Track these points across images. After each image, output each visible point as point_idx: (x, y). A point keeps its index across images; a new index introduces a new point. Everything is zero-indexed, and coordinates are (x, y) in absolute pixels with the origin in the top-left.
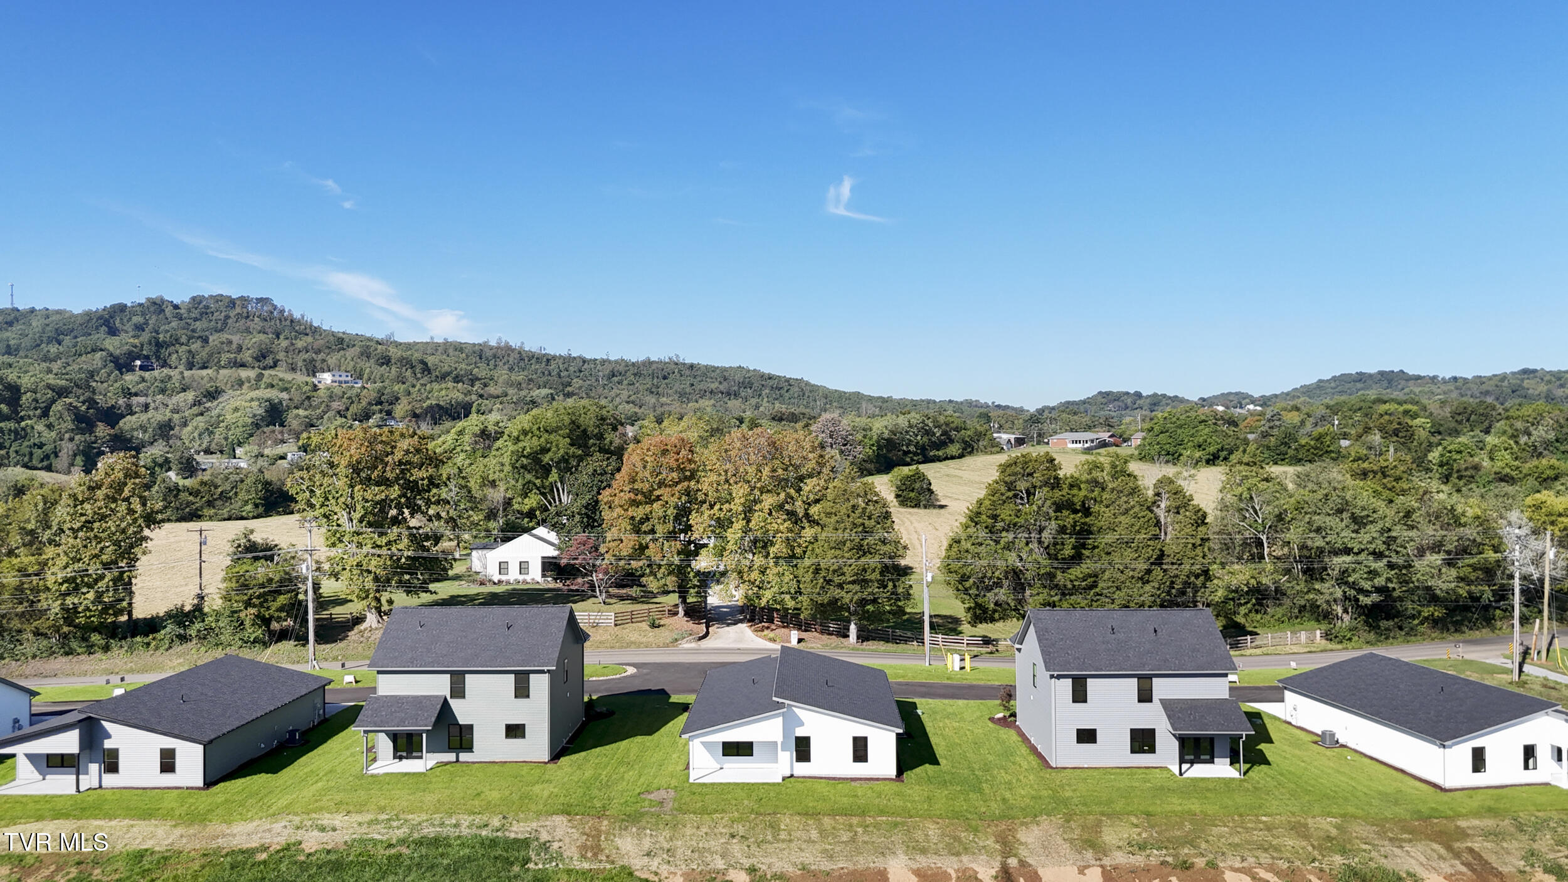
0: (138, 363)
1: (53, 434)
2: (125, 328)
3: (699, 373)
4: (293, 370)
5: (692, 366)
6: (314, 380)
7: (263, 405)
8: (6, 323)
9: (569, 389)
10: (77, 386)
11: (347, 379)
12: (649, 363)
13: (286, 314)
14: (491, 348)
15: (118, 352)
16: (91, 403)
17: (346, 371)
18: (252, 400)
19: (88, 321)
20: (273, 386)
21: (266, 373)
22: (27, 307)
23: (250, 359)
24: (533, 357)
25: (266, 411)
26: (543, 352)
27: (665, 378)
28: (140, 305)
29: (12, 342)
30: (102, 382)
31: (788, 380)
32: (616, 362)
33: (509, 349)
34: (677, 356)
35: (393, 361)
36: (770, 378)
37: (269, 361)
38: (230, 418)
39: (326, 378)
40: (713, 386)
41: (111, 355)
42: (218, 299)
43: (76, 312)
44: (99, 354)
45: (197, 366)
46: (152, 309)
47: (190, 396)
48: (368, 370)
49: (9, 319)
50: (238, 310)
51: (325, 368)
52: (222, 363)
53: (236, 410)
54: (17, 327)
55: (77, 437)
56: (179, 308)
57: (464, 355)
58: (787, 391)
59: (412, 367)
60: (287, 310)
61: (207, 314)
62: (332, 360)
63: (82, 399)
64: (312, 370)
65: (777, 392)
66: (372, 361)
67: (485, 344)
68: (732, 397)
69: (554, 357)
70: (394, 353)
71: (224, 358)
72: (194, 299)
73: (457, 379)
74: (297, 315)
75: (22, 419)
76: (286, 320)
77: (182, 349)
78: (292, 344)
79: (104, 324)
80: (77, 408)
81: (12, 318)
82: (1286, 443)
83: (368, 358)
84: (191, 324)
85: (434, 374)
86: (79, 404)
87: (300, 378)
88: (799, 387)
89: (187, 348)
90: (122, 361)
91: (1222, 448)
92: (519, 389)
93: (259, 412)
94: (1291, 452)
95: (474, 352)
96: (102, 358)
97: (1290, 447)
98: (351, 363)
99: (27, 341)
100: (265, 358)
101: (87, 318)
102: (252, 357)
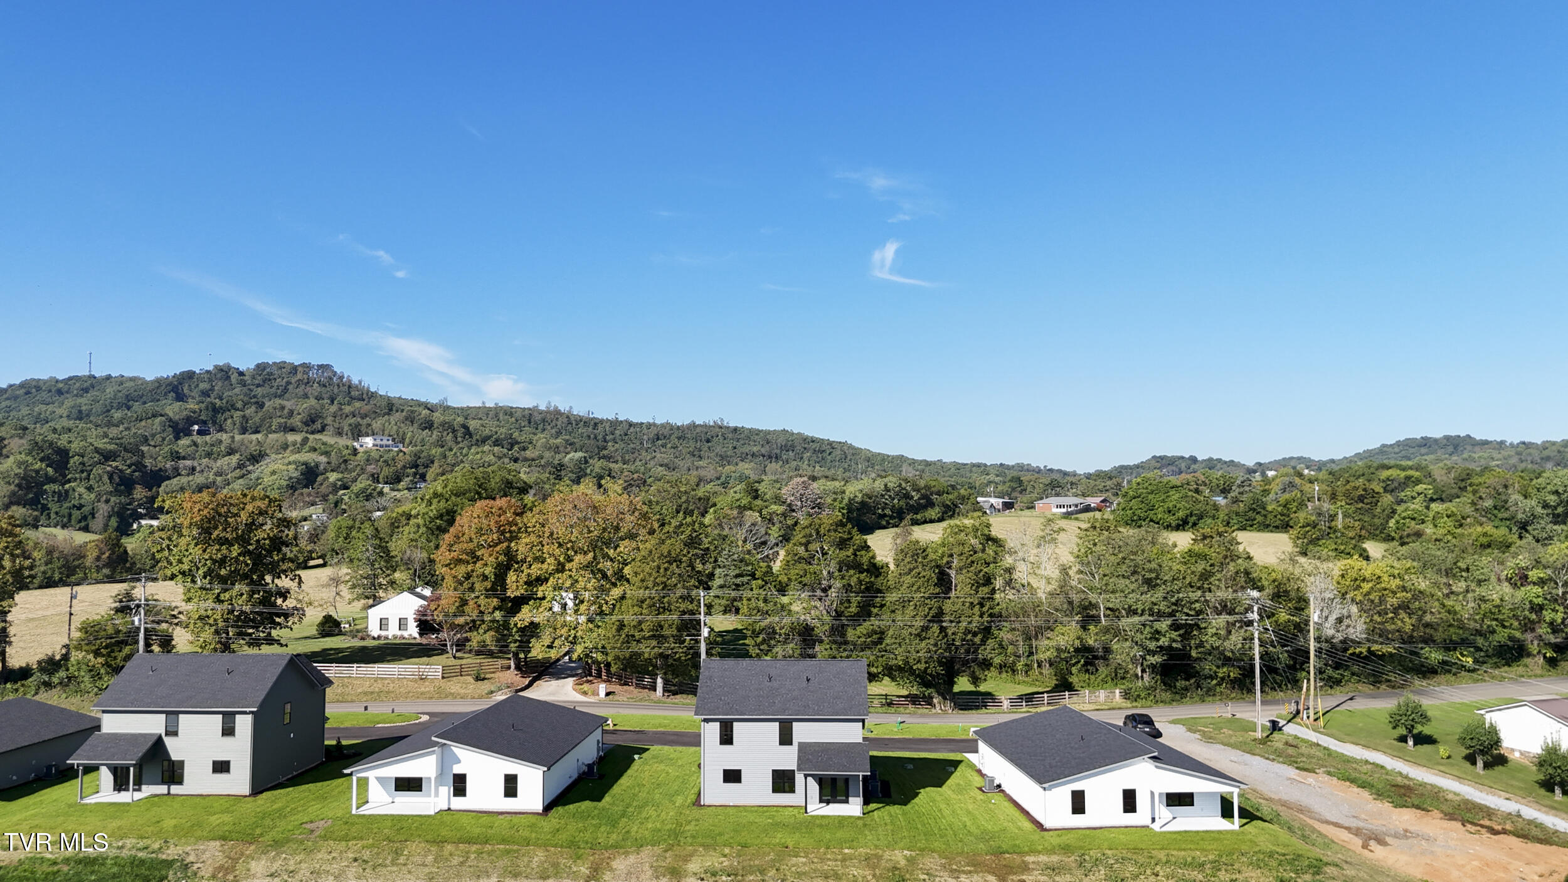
0: (196, 427)
1: (93, 496)
2: (193, 394)
3: (742, 436)
4: (339, 433)
5: (735, 429)
6: (355, 444)
7: (300, 468)
8: (82, 389)
9: (605, 452)
10: (126, 450)
11: (388, 443)
12: (693, 426)
13: (344, 380)
14: (541, 412)
15: (177, 417)
16: (139, 466)
17: (390, 436)
18: (290, 463)
19: (158, 388)
20: (315, 450)
21: (311, 437)
22: (104, 374)
23: (299, 424)
24: (581, 421)
25: (302, 474)
26: (591, 416)
27: (708, 441)
28: (208, 372)
29: (84, 408)
30: (155, 446)
32: (662, 425)
33: (557, 413)
34: (722, 420)
35: (435, 426)
36: (813, 441)
37: (318, 425)
38: (267, 480)
39: (369, 441)
40: (755, 449)
41: (171, 420)
42: (281, 366)
43: (148, 379)
44: (158, 419)
45: (249, 431)
46: (219, 376)
47: (234, 459)
48: (409, 434)
49: (86, 385)
50: (299, 376)
51: (370, 432)
52: (274, 428)
53: (274, 473)
54: (93, 393)
55: (113, 499)
56: (244, 375)
57: (513, 419)
58: (830, 454)
59: (454, 431)
60: (346, 376)
61: (270, 380)
62: (377, 424)
63: (128, 462)
64: (357, 433)
65: (820, 455)
66: (415, 425)
67: (535, 409)
68: (774, 460)
69: (602, 421)
70: (437, 417)
71: (275, 422)
72: (258, 366)
73: (497, 443)
74: (355, 381)
75: (69, 481)
76: (344, 385)
77: (237, 414)
78: (341, 409)
79: (172, 390)
80: (121, 471)
81: (89, 384)
82: (1254, 510)
83: (412, 422)
84: (251, 390)
85: (475, 438)
86: (125, 468)
87: (343, 441)
88: (841, 450)
89: (242, 413)
90: (181, 426)
91: (1191, 513)
92: (555, 453)
93: (295, 475)
94: (1259, 518)
95: (524, 416)
96: (160, 423)
97: (1258, 513)
98: (395, 427)
99: (98, 407)
100: (314, 423)
101: (157, 385)
102: (302, 422)
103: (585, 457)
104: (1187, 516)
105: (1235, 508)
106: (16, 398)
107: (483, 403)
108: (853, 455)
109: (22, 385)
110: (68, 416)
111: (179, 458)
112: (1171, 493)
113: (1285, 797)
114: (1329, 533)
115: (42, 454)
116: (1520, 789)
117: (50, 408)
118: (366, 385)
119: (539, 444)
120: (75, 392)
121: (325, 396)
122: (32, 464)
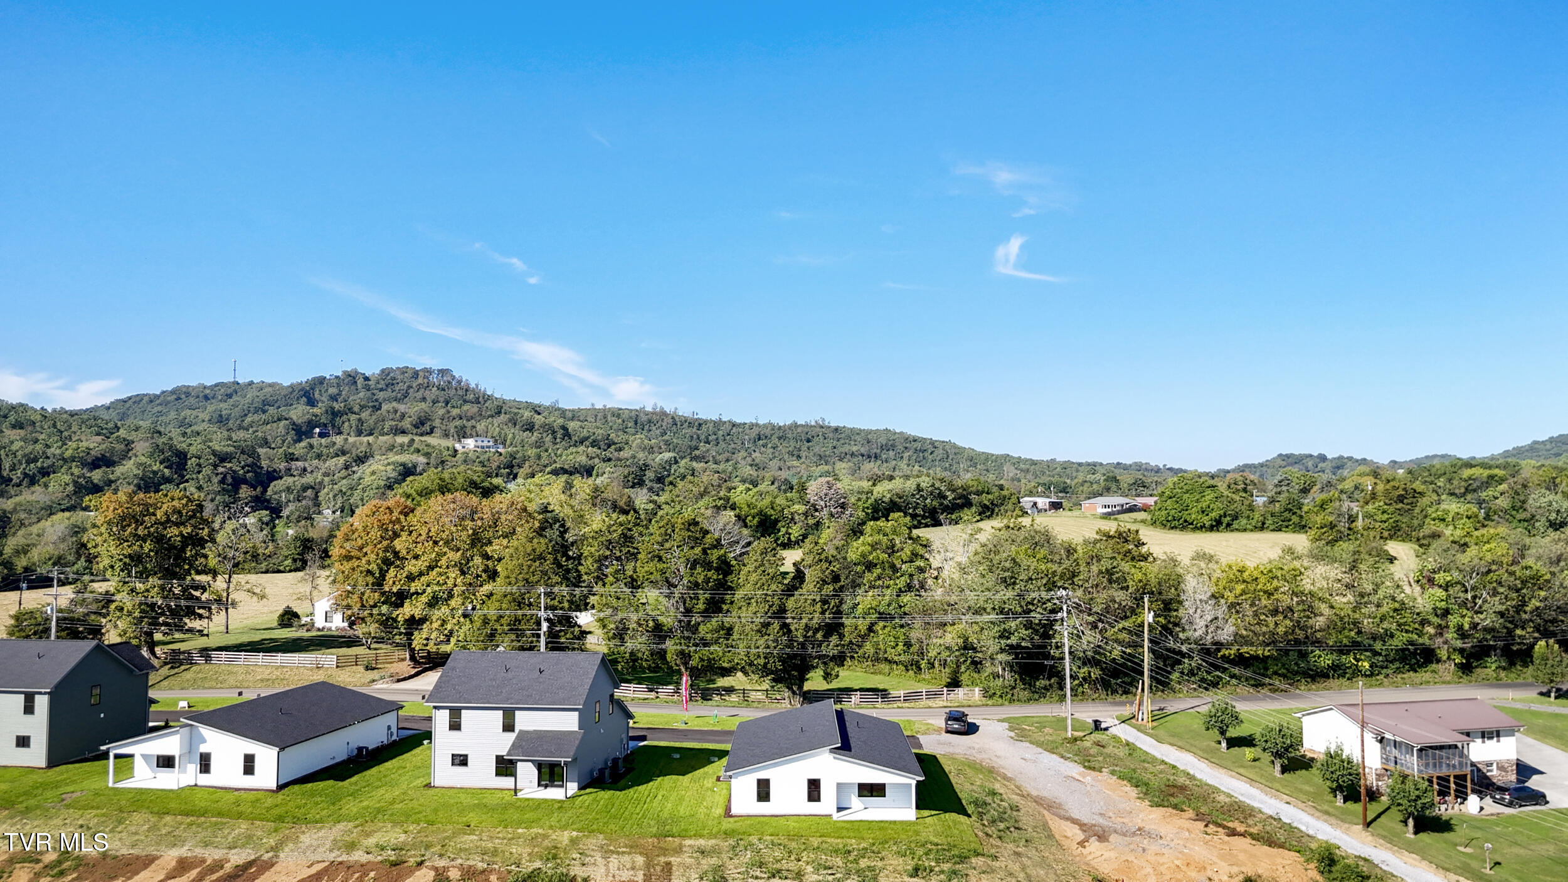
0: (317, 430)
3: (843, 436)
4: (445, 435)
5: (836, 429)
6: (458, 445)
7: (397, 468)
8: (227, 395)
9: (697, 452)
10: (243, 452)
11: (488, 444)
12: (796, 426)
13: (462, 383)
14: (647, 414)
15: (300, 421)
16: (254, 467)
17: (492, 437)
18: (389, 464)
19: (291, 393)
20: (418, 451)
21: (417, 438)
22: (247, 381)
23: (409, 426)
24: (686, 421)
25: (398, 473)
26: (695, 417)
27: (808, 441)
28: (337, 377)
29: (224, 413)
30: (273, 449)
31: (933, 443)
32: (765, 426)
33: (664, 414)
34: (823, 420)
35: (536, 427)
36: (915, 441)
37: (427, 428)
38: (368, 480)
39: (470, 443)
40: (855, 449)
41: (294, 424)
42: (404, 371)
43: (285, 384)
44: (283, 423)
45: (365, 433)
46: (347, 381)
47: (343, 460)
48: (510, 436)
49: (229, 391)
50: (420, 380)
51: (473, 434)
52: (385, 430)
53: (373, 473)
54: (233, 399)
55: (218, 498)
56: (369, 380)
57: (620, 420)
58: (931, 453)
59: (554, 432)
60: (464, 380)
61: (393, 384)
62: (481, 427)
63: (243, 463)
64: (462, 434)
65: (921, 455)
66: (517, 427)
67: (642, 410)
68: (873, 459)
69: (706, 422)
70: (538, 420)
71: (388, 425)
72: (383, 371)
73: (595, 444)
74: (473, 385)
75: (186, 481)
76: (461, 389)
77: (353, 417)
78: (448, 412)
79: (304, 395)
80: (234, 472)
81: (232, 390)
82: (1291, 510)
83: (515, 424)
84: (374, 394)
85: (574, 438)
86: (239, 468)
87: (449, 443)
88: (943, 449)
89: (358, 416)
90: (303, 429)
91: (1225, 514)
92: (649, 453)
93: (392, 475)
94: (1295, 519)
95: (631, 418)
96: (284, 427)
97: (1294, 514)
98: (497, 429)
99: (236, 412)
100: (423, 425)
101: (291, 390)
102: (412, 425)
103: (675, 458)
104: (1221, 516)
105: (1271, 508)
106: (167, 403)
107: (593, 405)
108: (955, 454)
109: (173, 392)
110: (210, 420)
111: (292, 460)
112: (1205, 494)
113: (1044, 794)
114: (1348, 535)
115: (162, 457)
116: (1306, 793)
117: (195, 413)
118: (482, 389)
119: (634, 445)
120: (220, 397)
121: (440, 399)
122: (150, 465)
